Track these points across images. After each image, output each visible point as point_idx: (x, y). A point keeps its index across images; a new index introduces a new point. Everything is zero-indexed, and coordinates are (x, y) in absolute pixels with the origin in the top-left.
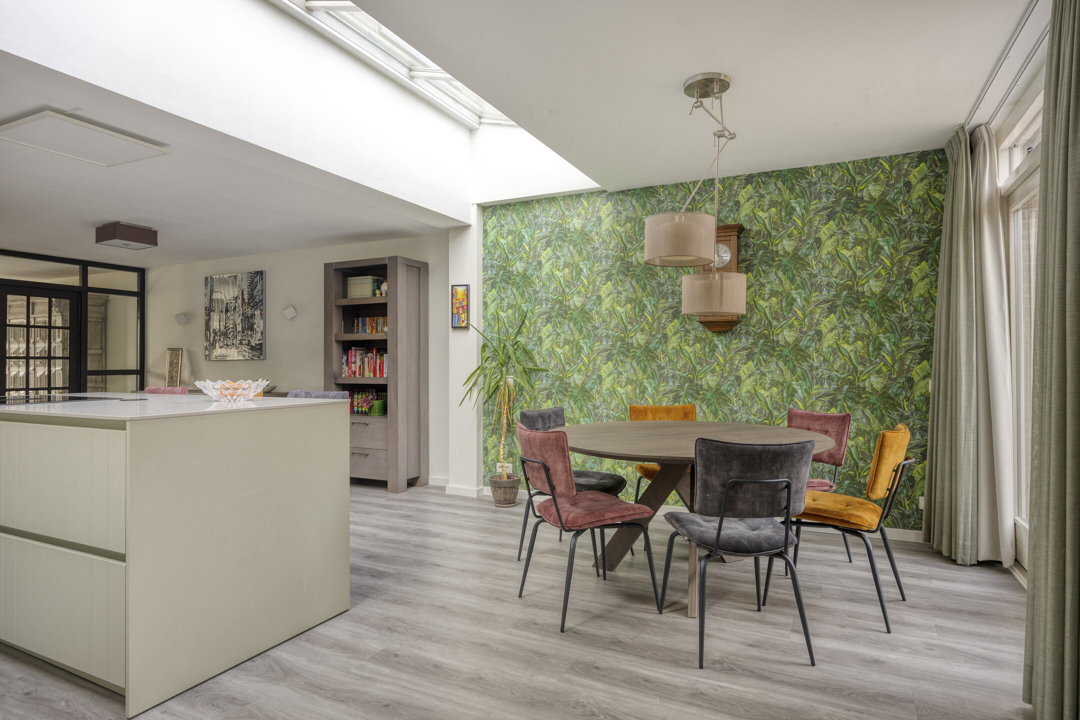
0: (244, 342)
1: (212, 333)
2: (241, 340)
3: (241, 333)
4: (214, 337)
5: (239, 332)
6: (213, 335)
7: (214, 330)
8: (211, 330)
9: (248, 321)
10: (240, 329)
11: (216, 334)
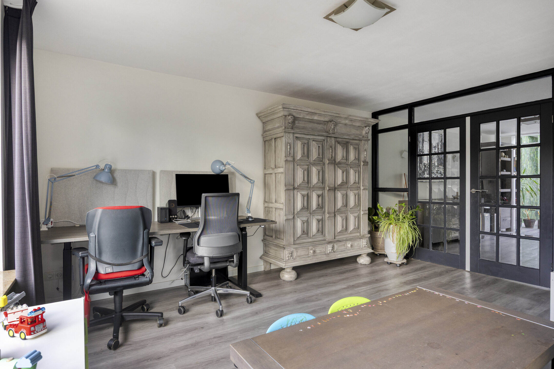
0: (438, 172)
1: (423, 165)
2: (437, 171)
3: (437, 167)
4: (424, 168)
5: (436, 166)
6: (424, 167)
7: (425, 163)
8: (423, 164)
9: (440, 160)
10: (437, 165)
11: (425, 166)
